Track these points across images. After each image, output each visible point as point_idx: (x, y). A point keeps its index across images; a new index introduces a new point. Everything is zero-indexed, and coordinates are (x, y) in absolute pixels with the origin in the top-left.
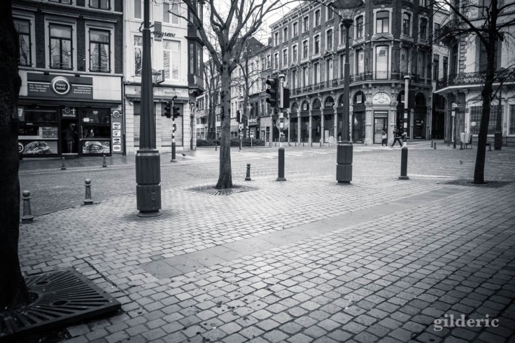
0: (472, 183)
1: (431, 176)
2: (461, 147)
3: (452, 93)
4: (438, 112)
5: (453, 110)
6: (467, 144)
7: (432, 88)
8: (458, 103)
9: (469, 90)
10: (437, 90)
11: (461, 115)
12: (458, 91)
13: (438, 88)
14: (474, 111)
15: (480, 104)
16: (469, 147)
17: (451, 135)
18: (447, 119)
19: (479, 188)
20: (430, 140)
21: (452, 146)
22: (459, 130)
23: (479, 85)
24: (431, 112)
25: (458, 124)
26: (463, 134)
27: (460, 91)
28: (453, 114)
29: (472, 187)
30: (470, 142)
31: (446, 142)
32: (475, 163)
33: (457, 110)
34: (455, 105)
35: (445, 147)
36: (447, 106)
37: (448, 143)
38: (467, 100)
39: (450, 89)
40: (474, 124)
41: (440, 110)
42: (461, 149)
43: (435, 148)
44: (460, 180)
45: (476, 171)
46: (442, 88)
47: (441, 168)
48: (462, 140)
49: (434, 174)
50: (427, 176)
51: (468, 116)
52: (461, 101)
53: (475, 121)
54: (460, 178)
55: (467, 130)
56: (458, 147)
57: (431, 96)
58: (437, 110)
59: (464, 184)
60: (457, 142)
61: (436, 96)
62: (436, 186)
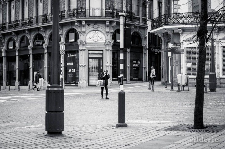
0: (192, 128)
1: (150, 122)
2: (179, 89)
3: (167, 33)
4: (154, 52)
5: (169, 51)
6: (184, 86)
7: (147, 27)
8: (174, 44)
9: (184, 30)
10: (152, 29)
11: (177, 55)
12: (173, 31)
13: (153, 27)
14: (190, 52)
15: (196, 45)
16: (186, 88)
17: (168, 76)
18: (164, 60)
19: (199, 134)
20: (147, 81)
21: (169, 88)
22: (175, 70)
23: (193, 26)
24: (147, 52)
25: (174, 64)
26: (180, 75)
27: (175, 31)
28: (169, 54)
29: (193, 133)
30: (187, 84)
31: (163, 84)
32: (194, 106)
33: (173, 51)
34: (170, 45)
35: (163, 89)
36: (163, 46)
37: (165, 84)
38: (181, 41)
39: (166, 29)
40: (189, 65)
41: (156, 50)
42: (179, 91)
43: (153, 91)
44: (181, 125)
45: (196, 116)
46: (157, 27)
47: (160, 112)
48: (179, 82)
49: (153, 120)
50: (146, 122)
51: (183, 57)
52: (176, 41)
53: (190, 61)
54: (180, 123)
55: (184, 71)
56: (176, 88)
57: (147, 36)
58: (153, 50)
59: (184, 130)
60: (174, 84)
61: (152, 35)
62: (156, 133)
